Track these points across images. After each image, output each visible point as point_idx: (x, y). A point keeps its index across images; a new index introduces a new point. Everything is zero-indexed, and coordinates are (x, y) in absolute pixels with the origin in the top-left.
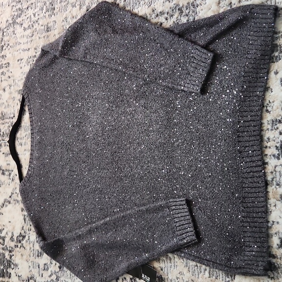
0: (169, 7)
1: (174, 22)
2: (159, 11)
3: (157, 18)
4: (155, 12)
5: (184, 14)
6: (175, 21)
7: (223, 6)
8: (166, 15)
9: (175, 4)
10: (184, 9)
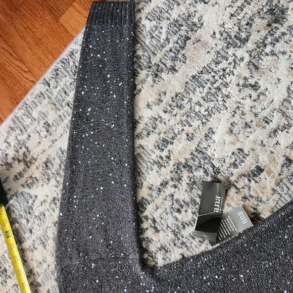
0: (169, 172)
1: (187, 184)
2: (159, 184)
3: (162, 193)
4: (154, 188)
5: (194, 168)
6: (188, 182)
7: (238, 132)
8: (171, 183)
9: (174, 165)
10: (191, 163)
